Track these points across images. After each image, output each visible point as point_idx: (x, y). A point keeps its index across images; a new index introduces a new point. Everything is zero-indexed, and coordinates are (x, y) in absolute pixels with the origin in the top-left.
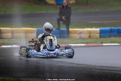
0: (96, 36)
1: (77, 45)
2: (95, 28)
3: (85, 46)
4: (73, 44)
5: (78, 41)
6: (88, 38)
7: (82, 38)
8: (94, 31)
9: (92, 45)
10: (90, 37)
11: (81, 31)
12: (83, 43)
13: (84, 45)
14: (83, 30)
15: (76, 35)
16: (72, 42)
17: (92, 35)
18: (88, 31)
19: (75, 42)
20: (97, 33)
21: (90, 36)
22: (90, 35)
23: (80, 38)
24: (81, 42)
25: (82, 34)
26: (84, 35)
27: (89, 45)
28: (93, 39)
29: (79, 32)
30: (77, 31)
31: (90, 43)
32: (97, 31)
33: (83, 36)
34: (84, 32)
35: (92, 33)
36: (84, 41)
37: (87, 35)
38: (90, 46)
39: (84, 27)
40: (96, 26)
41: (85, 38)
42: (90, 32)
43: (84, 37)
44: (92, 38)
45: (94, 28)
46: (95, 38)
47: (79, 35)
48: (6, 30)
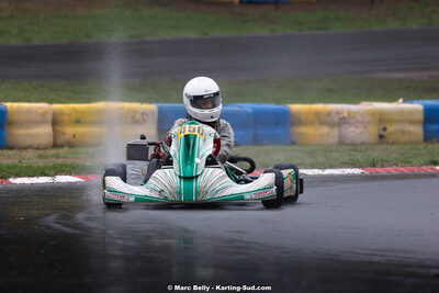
0: (409, 131)
1: (328, 172)
2: (404, 102)
3: (362, 178)
4: (312, 166)
5: (334, 155)
6: (376, 144)
7: (352, 144)
8: (402, 112)
9: (392, 170)
10: (381, 137)
11: (346, 115)
12: (354, 165)
13: (357, 171)
14: (353, 107)
15: (325, 130)
16: (308, 161)
17: (390, 128)
18: (373, 113)
19: (321, 159)
20: (412, 122)
21: (382, 133)
22: (385, 129)
23: (341, 143)
24: (347, 158)
25: (351, 125)
26: (359, 131)
27: (380, 171)
28: (394, 147)
29: (336, 119)
30: (329, 114)
31: (384, 163)
32: (411, 112)
33: (354, 132)
34: (358, 117)
35: (390, 121)
36: (358, 156)
37: (371, 133)
38: (383, 177)
39: (356, 100)
40: (411, 92)
41: (363, 143)
42: (382, 119)
43: (359, 141)
44: (392, 144)
45: (401, 100)
46: (406, 143)
47: (336, 131)
48: (29, 111)
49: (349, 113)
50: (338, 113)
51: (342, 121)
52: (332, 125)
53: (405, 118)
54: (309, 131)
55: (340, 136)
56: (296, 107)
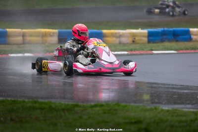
0: (143, 40)
1: (116, 53)
2: (142, 29)
5: (118, 47)
6: (132, 44)
7: (123, 44)
8: (140, 33)
9: (137, 52)
10: (133, 41)
11: (121, 34)
12: (124, 51)
13: (126, 53)
14: (124, 31)
15: (114, 39)
17: (137, 38)
19: (113, 49)
20: (144, 36)
22: (135, 39)
23: (120, 43)
24: (122, 48)
25: (123, 37)
26: (126, 39)
27: (134, 52)
28: (138, 45)
29: (118, 35)
30: (116, 33)
31: (135, 50)
32: (144, 33)
33: (124, 40)
34: (126, 35)
35: (136, 36)
36: (126, 48)
37: (130, 40)
39: (125, 28)
40: (143, 26)
41: (127, 44)
42: (134, 35)
43: (126, 42)
44: (138, 43)
45: (140, 29)
46: (142, 44)
47: (118, 39)
48: (15, 32)
49: (123, 33)
50: (119, 33)
51: (120, 36)
52: (117, 37)
53: (141, 35)
54: (109, 39)
56: (105, 31)
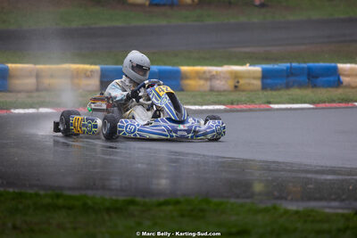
0: (253, 84)
1: (204, 107)
2: (250, 65)
4: (195, 104)
5: (208, 98)
6: (233, 91)
7: (218, 91)
8: (249, 72)
9: (243, 107)
10: (236, 87)
11: (214, 73)
12: (220, 104)
13: (222, 107)
14: (219, 69)
15: (202, 82)
16: (192, 101)
17: (242, 82)
18: (231, 72)
19: (200, 100)
20: (254, 78)
21: (236, 84)
22: (238, 82)
23: (212, 90)
24: (215, 100)
25: (217, 79)
26: (223, 82)
27: (235, 107)
28: (243, 93)
29: (208, 75)
30: (204, 72)
31: (238, 102)
32: (254, 72)
33: (219, 84)
34: (222, 75)
35: (241, 77)
36: (222, 98)
37: (229, 84)
38: (238, 111)
39: (221, 64)
40: (253, 59)
41: (224, 91)
42: (236, 76)
43: (226, 88)
44: (243, 91)
45: (248, 65)
46: (252, 91)
47: (208, 83)
48: (21, 69)
49: (217, 72)
50: (210, 72)
51: (212, 77)
52: (206, 79)
53: (250, 75)
54: (191, 83)
55: (211, 86)
56: (184, 68)
